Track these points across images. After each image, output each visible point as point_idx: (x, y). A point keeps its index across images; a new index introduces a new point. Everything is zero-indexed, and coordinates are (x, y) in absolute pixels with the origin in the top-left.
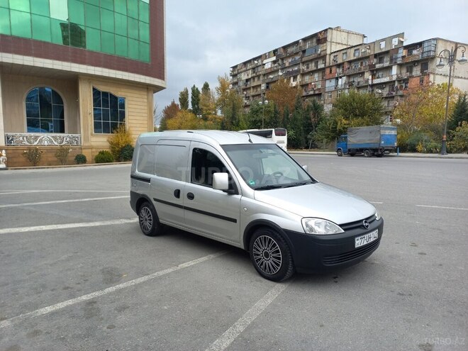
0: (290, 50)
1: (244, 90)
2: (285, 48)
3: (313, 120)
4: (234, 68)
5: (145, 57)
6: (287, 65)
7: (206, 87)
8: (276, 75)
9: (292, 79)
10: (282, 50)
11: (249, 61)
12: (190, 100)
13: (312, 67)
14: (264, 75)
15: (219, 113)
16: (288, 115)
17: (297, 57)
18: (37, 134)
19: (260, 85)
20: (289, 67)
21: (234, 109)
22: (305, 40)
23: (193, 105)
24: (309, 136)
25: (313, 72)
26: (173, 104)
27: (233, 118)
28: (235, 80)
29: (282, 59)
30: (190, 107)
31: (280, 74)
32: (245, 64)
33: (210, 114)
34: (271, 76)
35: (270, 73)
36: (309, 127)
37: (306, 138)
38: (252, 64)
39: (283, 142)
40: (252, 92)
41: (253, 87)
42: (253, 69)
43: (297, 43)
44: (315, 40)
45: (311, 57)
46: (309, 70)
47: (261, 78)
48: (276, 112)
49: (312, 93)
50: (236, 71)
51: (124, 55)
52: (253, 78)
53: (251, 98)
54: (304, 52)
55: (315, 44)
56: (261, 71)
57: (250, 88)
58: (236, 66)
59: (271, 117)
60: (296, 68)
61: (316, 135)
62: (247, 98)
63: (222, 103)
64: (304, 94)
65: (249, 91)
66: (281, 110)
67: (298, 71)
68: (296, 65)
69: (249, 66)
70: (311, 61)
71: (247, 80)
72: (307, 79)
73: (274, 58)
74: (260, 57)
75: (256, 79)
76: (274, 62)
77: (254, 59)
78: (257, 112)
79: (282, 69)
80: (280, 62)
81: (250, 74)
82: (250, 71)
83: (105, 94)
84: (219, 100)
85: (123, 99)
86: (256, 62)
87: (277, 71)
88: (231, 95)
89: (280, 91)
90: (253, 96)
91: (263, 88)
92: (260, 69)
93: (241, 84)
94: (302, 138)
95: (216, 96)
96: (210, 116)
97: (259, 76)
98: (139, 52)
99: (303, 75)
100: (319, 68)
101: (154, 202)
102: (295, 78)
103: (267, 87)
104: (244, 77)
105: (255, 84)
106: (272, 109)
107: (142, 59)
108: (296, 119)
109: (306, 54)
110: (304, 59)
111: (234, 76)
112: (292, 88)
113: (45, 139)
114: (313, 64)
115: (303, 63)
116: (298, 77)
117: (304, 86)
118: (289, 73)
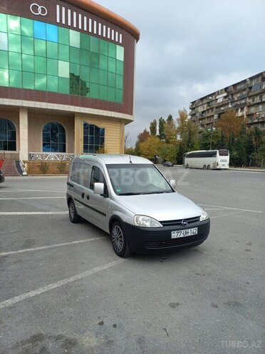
0: (238, 87)
1: (200, 119)
2: (234, 86)
3: (254, 143)
4: (193, 103)
5: (120, 99)
6: (236, 99)
7: (170, 118)
8: (226, 107)
9: (240, 110)
10: (232, 88)
11: (205, 97)
12: (158, 128)
13: (257, 100)
14: (217, 108)
15: (179, 138)
16: (233, 139)
17: (245, 93)
18: (47, 153)
19: (213, 116)
20: (237, 101)
21: (190, 134)
22: (251, 79)
23: (160, 131)
24: (250, 156)
25: (258, 104)
26: (145, 131)
27: (189, 141)
28: (194, 112)
29: (232, 95)
30: (158, 133)
31: (230, 106)
32: (202, 99)
33: (171, 138)
34: (222, 109)
35: (222, 106)
36: (250, 149)
37: (248, 158)
38: (208, 100)
39: (226, 161)
40: (206, 121)
41: (208, 117)
42: (208, 103)
43: (245, 81)
44: (260, 78)
45: (256, 92)
46: (255, 102)
47: (214, 110)
48: (223, 137)
49: (256, 121)
50: (194, 105)
51: (105, 99)
52: (208, 110)
53: (205, 126)
54: (250, 88)
55: (260, 81)
56: (214, 105)
57: (204, 118)
58: (195, 102)
59: (219, 141)
60: (244, 102)
61: (256, 155)
62: (202, 126)
63: (181, 130)
64: (250, 122)
65: (204, 121)
66: (228, 135)
67: (245, 104)
68: (243, 99)
69: (205, 101)
70: (257, 95)
71: (203, 112)
72: (253, 110)
73: (225, 94)
74: (214, 94)
75: (210, 111)
76: (225, 97)
77: (209, 96)
78: (207, 137)
79: (232, 103)
80: (230, 97)
81: (206, 107)
82: (206, 105)
83: (92, 126)
84: (179, 128)
85: (104, 129)
86: (210, 98)
87: (228, 104)
88: (189, 124)
89: (228, 120)
90: (207, 124)
91: (215, 118)
92: (213, 103)
93: (198, 115)
94: (244, 158)
95: (177, 125)
96: (171, 141)
97: (212, 109)
98: (115, 96)
99: (249, 106)
100: (263, 100)
101: (75, 201)
102: (242, 109)
103: (219, 117)
104: (200, 109)
105: (209, 115)
106: (220, 134)
107: (117, 101)
108: (239, 142)
109: (253, 90)
110: (250, 94)
111: (192, 109)
112: (238, 117)
113: (52, 156)
114: (258, 98)
115: (250, 97)
116: (245, 108)
117: (249, 115)
118: (237, 105)
